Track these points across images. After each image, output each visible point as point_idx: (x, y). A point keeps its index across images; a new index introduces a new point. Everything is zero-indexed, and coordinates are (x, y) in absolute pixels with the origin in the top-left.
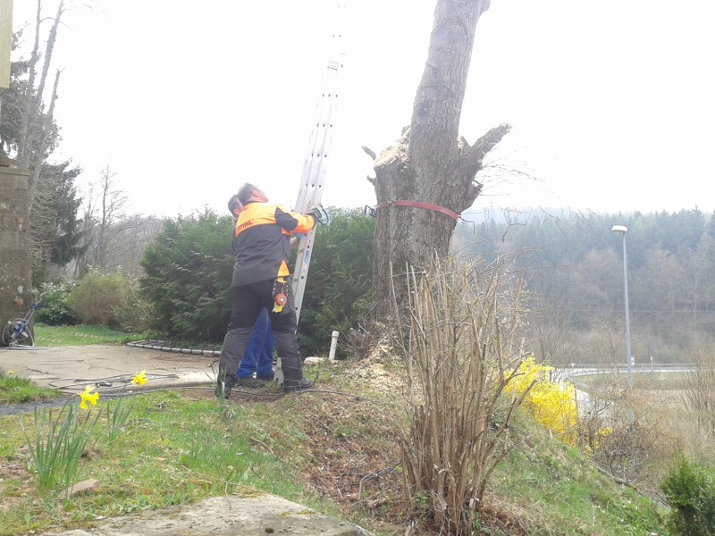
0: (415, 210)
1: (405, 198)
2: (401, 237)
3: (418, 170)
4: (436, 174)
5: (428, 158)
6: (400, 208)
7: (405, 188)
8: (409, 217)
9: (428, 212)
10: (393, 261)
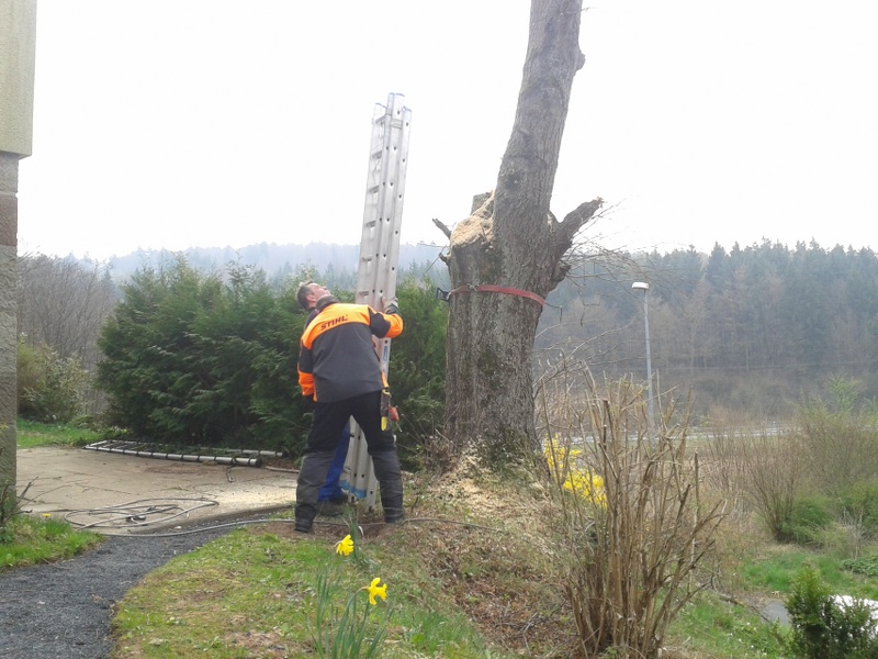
0: (501, 297)
1: (491, 282)
2: (485, 327)
3: (506, 250)
4: (525, 254)
6: (485, 293)
7: (491, 270)
8: (495, 304)
10: (476, 356)
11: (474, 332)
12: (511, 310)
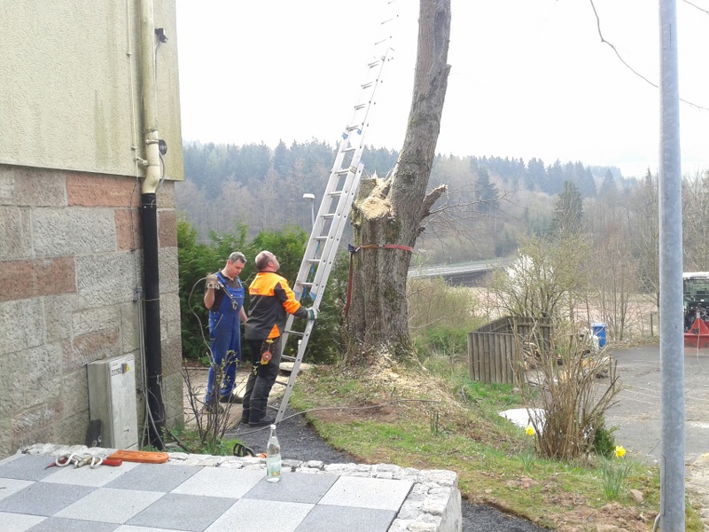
0: (397, 251)
1: (393, 243)
2: (388, 271)
3: (402, 221)
4: (412, 224)
5: (408, 213)
6: (389, 250)
7: (393, 235)
8: (394, 256)
9: (404, 252)
10: (382, 290)
11: (380, 275)
12: (401, 259)
